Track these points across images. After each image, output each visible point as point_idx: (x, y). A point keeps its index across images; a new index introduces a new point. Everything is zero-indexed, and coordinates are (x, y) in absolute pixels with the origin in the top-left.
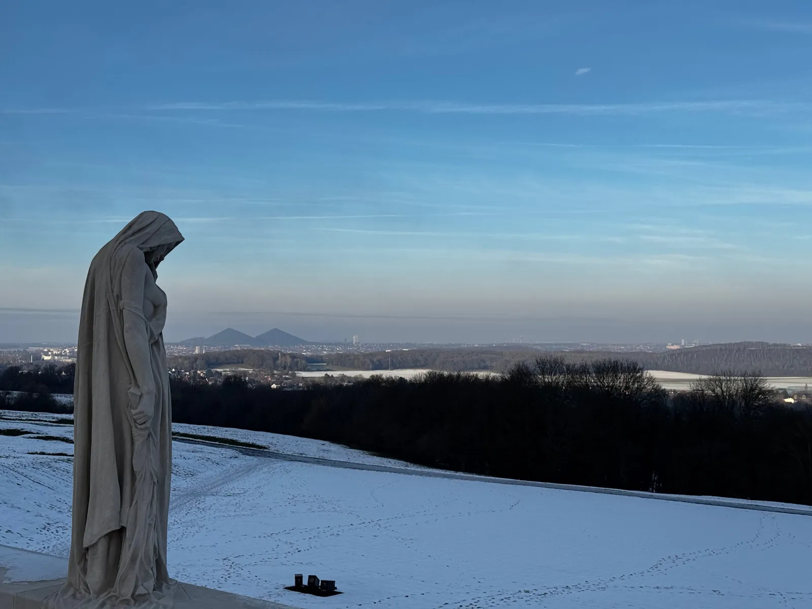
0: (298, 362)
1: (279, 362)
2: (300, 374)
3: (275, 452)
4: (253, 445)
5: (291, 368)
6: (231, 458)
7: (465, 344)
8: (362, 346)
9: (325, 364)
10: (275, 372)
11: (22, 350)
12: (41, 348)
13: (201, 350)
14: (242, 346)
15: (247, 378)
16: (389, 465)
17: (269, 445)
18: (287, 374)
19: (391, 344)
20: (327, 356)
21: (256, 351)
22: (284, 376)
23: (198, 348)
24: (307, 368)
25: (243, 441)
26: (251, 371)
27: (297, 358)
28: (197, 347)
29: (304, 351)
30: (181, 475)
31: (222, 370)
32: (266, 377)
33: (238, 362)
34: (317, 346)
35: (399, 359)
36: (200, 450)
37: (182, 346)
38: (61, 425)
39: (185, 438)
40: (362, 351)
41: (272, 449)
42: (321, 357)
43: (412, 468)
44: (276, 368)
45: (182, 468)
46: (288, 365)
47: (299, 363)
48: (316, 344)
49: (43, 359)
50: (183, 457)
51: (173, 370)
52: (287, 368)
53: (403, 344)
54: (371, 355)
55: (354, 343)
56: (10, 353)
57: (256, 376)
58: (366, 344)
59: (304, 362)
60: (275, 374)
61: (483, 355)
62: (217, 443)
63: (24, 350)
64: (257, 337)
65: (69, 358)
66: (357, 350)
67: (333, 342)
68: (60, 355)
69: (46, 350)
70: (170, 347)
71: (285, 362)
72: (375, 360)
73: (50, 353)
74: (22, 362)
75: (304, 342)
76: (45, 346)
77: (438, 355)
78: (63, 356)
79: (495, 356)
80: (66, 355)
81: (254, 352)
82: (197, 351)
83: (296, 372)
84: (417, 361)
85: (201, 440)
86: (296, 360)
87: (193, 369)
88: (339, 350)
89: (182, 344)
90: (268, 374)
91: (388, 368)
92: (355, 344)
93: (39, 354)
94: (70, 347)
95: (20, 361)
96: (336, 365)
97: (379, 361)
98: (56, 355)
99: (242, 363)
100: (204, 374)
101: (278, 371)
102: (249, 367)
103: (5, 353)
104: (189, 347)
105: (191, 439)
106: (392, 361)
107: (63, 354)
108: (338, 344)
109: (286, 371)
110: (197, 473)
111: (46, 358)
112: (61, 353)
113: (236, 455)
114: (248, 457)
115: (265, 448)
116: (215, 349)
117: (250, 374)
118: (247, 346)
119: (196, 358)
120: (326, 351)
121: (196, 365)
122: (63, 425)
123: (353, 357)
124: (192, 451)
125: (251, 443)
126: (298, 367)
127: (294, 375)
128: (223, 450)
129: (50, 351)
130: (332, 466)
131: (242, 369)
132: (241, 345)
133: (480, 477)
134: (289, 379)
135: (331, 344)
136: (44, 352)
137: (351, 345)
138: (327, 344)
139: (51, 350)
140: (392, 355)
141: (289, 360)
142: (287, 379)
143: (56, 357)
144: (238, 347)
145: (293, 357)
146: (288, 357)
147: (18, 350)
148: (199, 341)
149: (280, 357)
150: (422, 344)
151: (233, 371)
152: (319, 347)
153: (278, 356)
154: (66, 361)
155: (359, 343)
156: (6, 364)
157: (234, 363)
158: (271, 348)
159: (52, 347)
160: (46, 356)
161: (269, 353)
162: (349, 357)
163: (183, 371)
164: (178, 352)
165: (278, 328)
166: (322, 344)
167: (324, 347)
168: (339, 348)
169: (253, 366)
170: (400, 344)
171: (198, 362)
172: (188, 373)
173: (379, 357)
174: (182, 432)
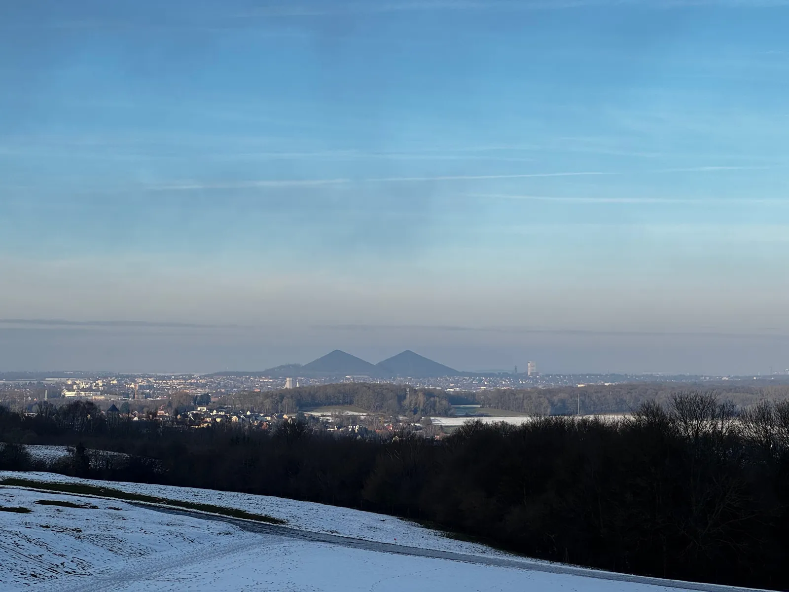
0: (435, 403)
1: (406, 402)
2: (439, 420)
3: (295, 528)
4: (266, 518)
5: (425, 412)
6: (220, 534)
7: (706, 377)
8: (542, 378)
9: (479, 406)
10: (401, 418)
11: (36, 382)
12: (63, 380)
13: (294, 382)
14: (357, 378)
15: (357, 428)
16: (457, 551)
17: (289, 518)
18: (418, 422)
19: (587, 375)
20: (485, 392)
21: (375, 385)
22: (412, 424)
23: (289, 381)
24: (450, 413)
25: (253, 511)
26: (363, 416)
27: (434, 397)
28: (288, 379)
29: (452, 385)
30: (123, 553)
31: (319, 414)
32: (385, 425)
33: (344, 403)
34: (470, 377)
35: (594, 398)
36: (180, 522)
37: (266, 377)
38: (6, 486)
39: (174, 507)
40: (540, 387)
41: (292, 524)
42: (474, 395)
43: (492, 554)
44: (403, 411)
45: (129, 544)
46: (421, 407)
47: (438, 404)
48: (470, 375)
49: (64, 396)
50: (143, 531)
51: (248, 413)
52: (419, 413)
53: (607, 375)
54: (550, 392)
55: (529, 374)
56: (18, 386)
57: (371, 423)
58: (548, 376)
59: (444, 402)
60: (400, 421)
61: (730, 394)
62: (217, 514)
63: (40, 383)
64: (380, 364)
65: (101, 394)
66: (533, 384)
67: (496, 373)
68: (90, 389)
69: (69, 382)
70: (249, 378)
71: (416, 404)
72: (556, 399)
73: (75, 387)
74: (33, 400)
75: (451, 372)
76: (69, 377)
77: (657, 393)
78: (93, 390)
79: (749, 396)
80: (98, 390)
81: (369, 387)
82: (288, 385)
83: (432, 418)
84: (623, 401)
85: (195, 511)
86: (432, 399)
87: (277, 412)
88: (505, 385)
89: (266, 374)
90: (389, 420)
91: (577, 413)
92: (532, 374)
93: (60, 388)
94: (105, 378)
95: (30, 398)
96: (495, 407)
97: (563, 401)
98: (84, 390)
99: (350, 404)
100: (292, 419)
101: (405, 416)
102: (362, 409)
103: (11, 387)
104: (277, 378)
105: (181, 508)
106: (583, 402)
107: (94, 388)
108: (505, 375)
109: (417, 417)
110: (151, 552)
111: (69, 394)
112: (91, 386)
113: (231, 530)
114: (248, 534)
115: (282, 522)
116: (315, 382)
117: (361, 421)
118: (363, 378)
119: (282, 395)
120: (485, 385)
121: (282, 406)
122: (9, 486)
123: (521, 396)
124: (166, 523)
125: (263, 515)
126: (435, 411)
127: (429, 423)
128: (213, 524)
129: (75, 384)
130: (366, 549)
131: (350, 413)
132: (355, 376)
133: (575, 568)
134: (420, 428)
135: (491, 375)
136: (67, 385)
137: (525, 376)
138: (487, 375)
139: (77, 382)
140: (584, 392)
141: (421, 398)
142: (417, 428)
143: (83, 393)
144: (348, 379)
145: (429, 394)
146: (420, 394)
147: (30, 383)
148: (292, 370)
149: (408, 396)
150: (636, 376)
151: (337, 417)
152: (474, 380)
153: (406, 394)
154: (97, 397)
155: (537, 374)
156: (9, 403)
157: (338, 404)
158: (398, 381)
159: (78, 378)
160: (69, 390)
161: (391, 388)
162: (515, 395)
163: (262, 415)
164: (261, 386)
165: (410, 350)
166: (480, 375)
167: (482, 380)
168: (505, 381)
169: (367, 409)
170: (600, 375)
171: (284, 402)
172: (268, 418)
173: (562, 395)
174: (171, 497)
